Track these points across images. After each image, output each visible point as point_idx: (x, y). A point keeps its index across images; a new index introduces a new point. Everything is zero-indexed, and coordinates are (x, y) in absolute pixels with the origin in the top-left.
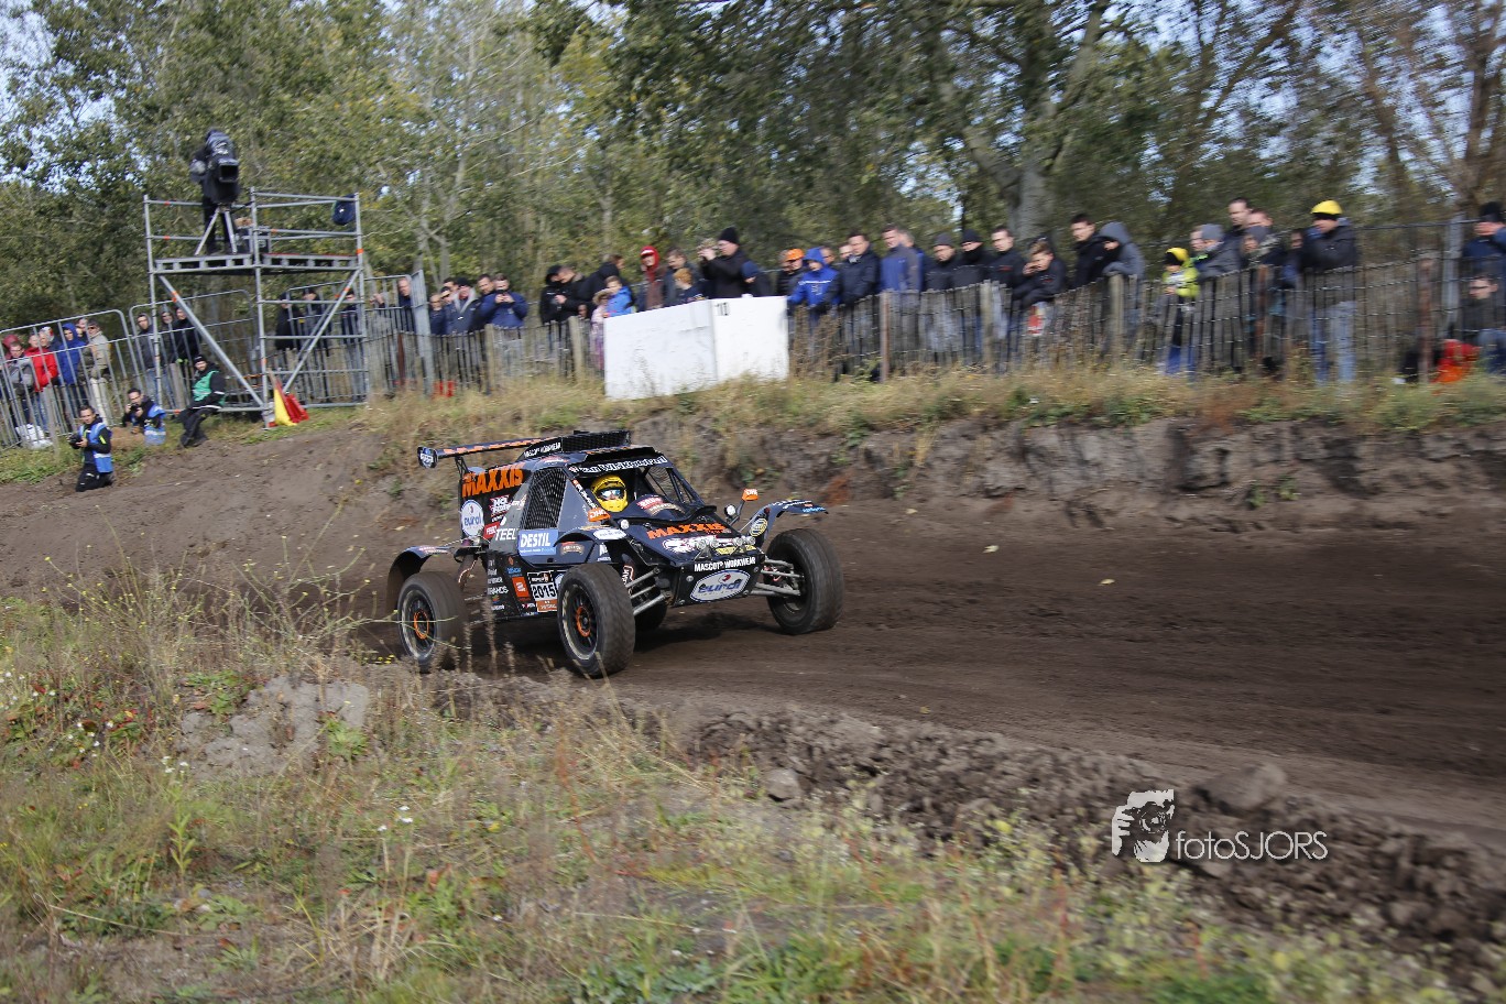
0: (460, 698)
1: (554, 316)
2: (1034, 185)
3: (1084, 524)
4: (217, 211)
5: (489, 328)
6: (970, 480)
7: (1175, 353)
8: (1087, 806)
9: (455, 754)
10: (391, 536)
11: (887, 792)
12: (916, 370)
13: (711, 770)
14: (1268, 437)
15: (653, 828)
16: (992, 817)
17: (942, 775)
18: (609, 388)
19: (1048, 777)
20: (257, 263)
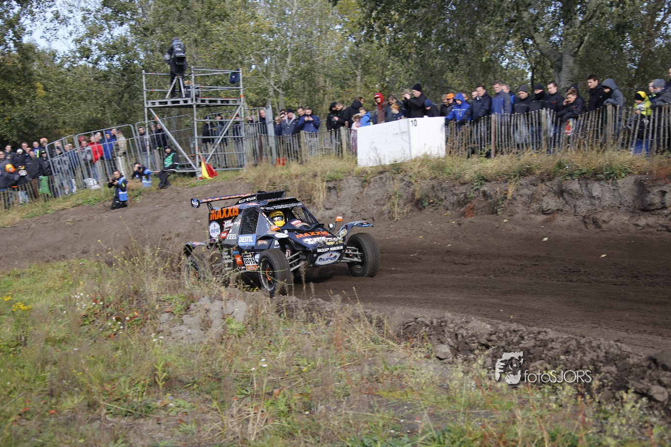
0: (289, 308)
1: (333, 126)
2: (569, 61)
3: (591, 227)
4: (176, 77)
5: (302, 132)
6: (535, 206)
7: (639, 143)
8: (594, 365)
9: (286, 335)
11: (494, 356)
12: (508, 153)
13: (408, 344)
15: (381, 371)
16: (546, 369)
17: (521, 349)
18: (359, 161)
19: (574, 350)
20: (194, 102)
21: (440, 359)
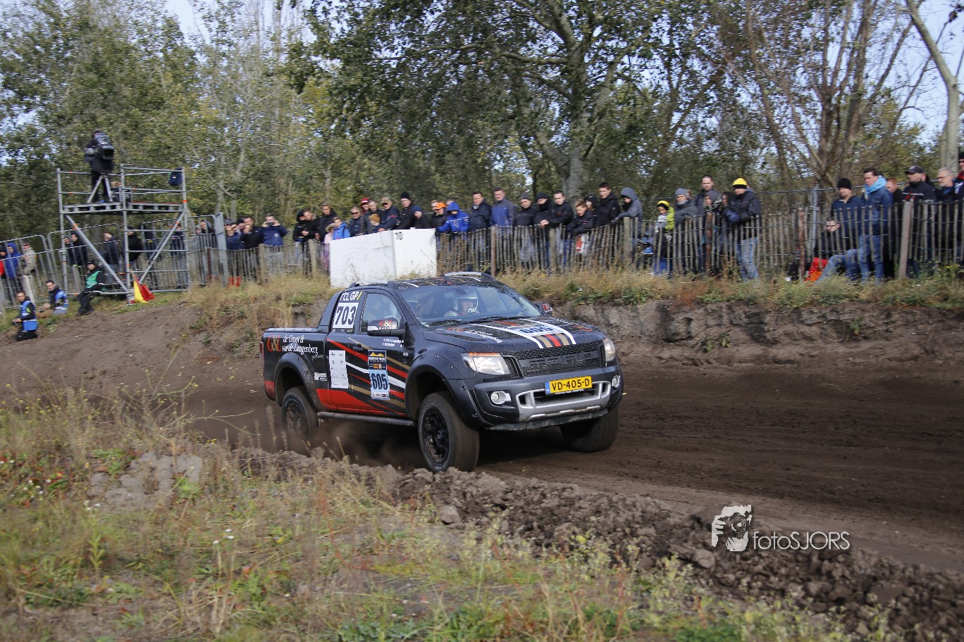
0: (254, 464)
2: (576, 164)
4: (101, 178)
5: (261, 245)
7: (662, 262)
8: (629, 527)
9: (254, 497)
10: (204, 367)
11: (511, 519)
12: (511, 272)
14: (714, 311)
15: (375, 541)
16: (574, 533)
17: (543, 509)
18: (332, 281)
19: (606, 510)
20: (124, 208)
21: (446, 523)
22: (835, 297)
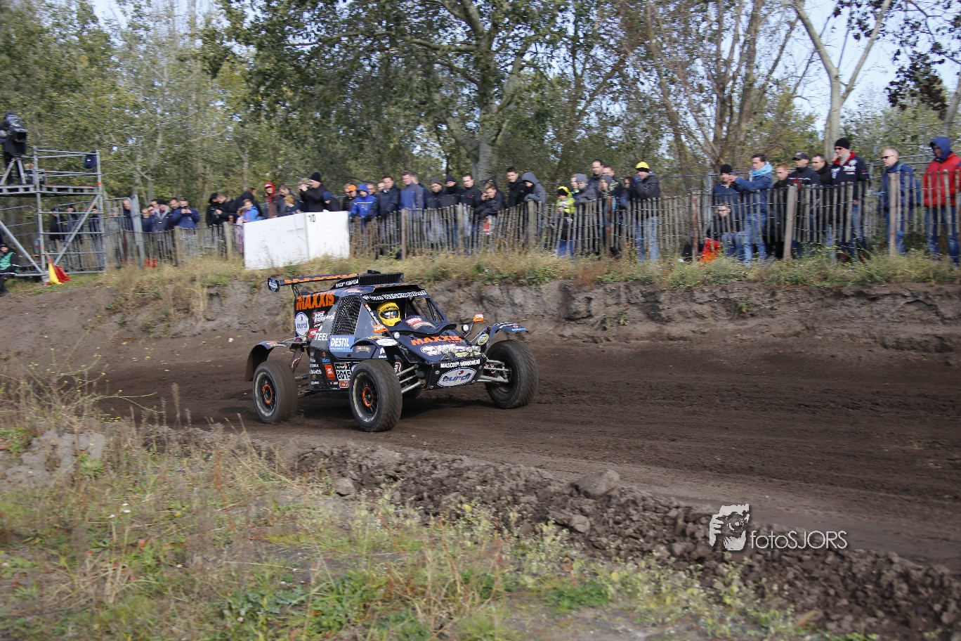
0: (159, 441)
2: (486, 151)
4: (13, 160)
5: (177, 228)
7: (563, 244)
8: (513, 495)
9: (156, 473)
10: (119, 348)
11: (403, 490)
12: (421, 253)
13: (304, 479)
14: (612, 290)
15: (271, 512)
16: (461, 502)
17: (434, 480)
18: (247, 263)
19: (492, 479)
21: (342, 495)
22: (726, 277)
